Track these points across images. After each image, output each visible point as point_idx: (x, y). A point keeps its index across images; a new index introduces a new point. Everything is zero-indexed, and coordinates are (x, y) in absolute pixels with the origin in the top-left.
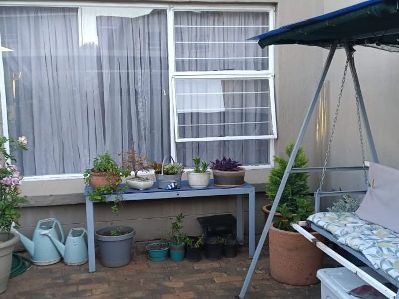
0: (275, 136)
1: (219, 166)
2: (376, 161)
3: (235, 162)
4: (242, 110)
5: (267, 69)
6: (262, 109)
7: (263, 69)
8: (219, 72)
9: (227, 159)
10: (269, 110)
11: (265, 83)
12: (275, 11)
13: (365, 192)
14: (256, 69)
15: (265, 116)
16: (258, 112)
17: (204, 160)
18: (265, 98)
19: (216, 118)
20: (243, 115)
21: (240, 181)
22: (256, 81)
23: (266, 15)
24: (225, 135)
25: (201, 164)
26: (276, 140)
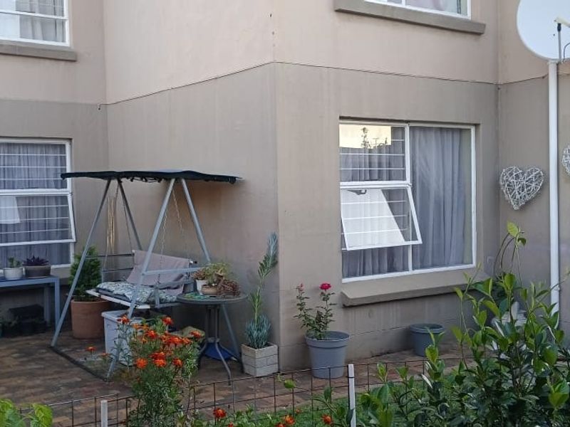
0: (74, 240)
1: (29, 263)
2: (141, 249)
3: (42, 260)
4: (45, 220)
5: (66, 187)
6: (63, 220)
7: (62, 187)
8: (25, 190)
9: (36, 257)
10: (68, 220)
11: (64, 198)
12: (71, 144)
13: (132, 269)
14: (56, 188)
15: (65, 225)
16: (59, 222)
17: (16, 259)
18: (64, 211)
19: (23, 227)
20: (46, 225)
21: (47, 273)
22: (56, 197)
23: (63, 146)
24: (30, 240)
25: (14, 262)
26: (75, 243)
